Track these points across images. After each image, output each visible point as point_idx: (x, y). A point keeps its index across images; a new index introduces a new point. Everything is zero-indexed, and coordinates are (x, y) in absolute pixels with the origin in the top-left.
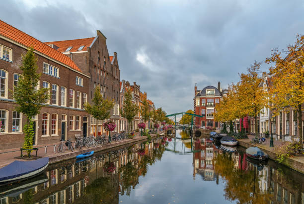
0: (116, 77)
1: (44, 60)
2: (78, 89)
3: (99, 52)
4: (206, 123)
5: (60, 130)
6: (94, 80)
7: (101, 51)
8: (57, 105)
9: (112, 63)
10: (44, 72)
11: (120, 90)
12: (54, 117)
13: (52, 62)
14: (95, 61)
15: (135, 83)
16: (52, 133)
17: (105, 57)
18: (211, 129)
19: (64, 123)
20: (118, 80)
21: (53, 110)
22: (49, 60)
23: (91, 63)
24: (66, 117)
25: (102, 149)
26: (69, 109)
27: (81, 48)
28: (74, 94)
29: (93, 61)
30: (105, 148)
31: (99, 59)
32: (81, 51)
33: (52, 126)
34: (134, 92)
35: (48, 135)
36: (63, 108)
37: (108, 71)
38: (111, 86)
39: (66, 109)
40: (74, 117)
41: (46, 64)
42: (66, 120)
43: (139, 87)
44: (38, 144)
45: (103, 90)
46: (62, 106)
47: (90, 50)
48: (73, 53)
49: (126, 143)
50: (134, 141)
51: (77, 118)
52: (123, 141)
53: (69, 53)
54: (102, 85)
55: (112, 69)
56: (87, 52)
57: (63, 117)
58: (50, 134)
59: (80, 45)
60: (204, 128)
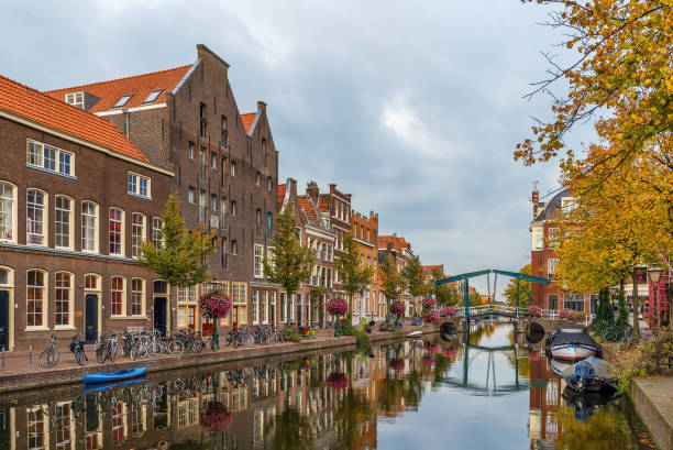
0: (266, 172)
1: (31, 133)
2: (135, 207)
3: (203, 106)
4: (562, 300)
5: (82, 314)
6: (187, 181)
7: (209, 103)
8: (71, 248)
9: (250, 133)
10: (29, 164)
11: (278, 209)
12: (60, 279)
13: (51, 138)
14: (192, 129)
15: (333, 187)
16: (59, 322)
17: (224, 118)
18: (571, 318)
19: (95, 296)
20: (273, 179)
21: (57, 261)
22: (43, 132)
23: (177, 135)
24: (99, 282)
25: (180, 364)
26: (106, 261)
27: (153, 96)
28: (123, 221)
29: (184, 128)
30: (193, 362)
31: (204, 124)
32: (153, 103)
33: (59, 304)
34: (333, 213)
35: (44, 327)
36: (89, 258)
37: (237, 153)
38: (247, 198)
39: (97, 259)
40: (125, 281)
41: (36, 143)
42: (99, 287)
43: (348, 197)
44: (15, 349)
45: (218, 207)
46: (86, 251)
47: (172, 100)
48: (130, 110)
49: (271, 352)
50: (304, 348)
51: (136, 284)
52: (259, 347)
53: (121, 112)
54: (214, 196)
55: (249, 149)
56: (164, 105)
57: (91, 282)
58: (51, 325)
59: (152, 89)
60: (553, 316)
